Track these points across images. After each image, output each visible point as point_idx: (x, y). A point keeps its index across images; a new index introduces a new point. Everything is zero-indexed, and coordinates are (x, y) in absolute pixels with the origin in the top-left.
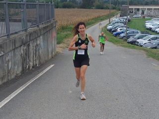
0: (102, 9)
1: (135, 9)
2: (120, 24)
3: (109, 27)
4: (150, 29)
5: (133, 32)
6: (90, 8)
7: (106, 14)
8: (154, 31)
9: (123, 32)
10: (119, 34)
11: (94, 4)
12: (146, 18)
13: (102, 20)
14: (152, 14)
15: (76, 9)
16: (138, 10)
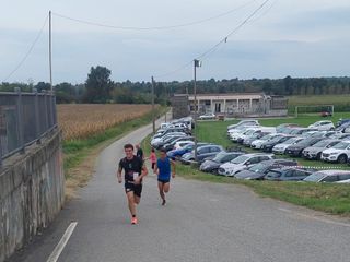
0: (131, 102)
1: (201, 101)
2: (177, 134)
3: (156, 141)
4: (241, 142)
5: (209, 150)
6: (103, 102)
7: (141, 113)
8: (249, 146)
9: (187, 151)
10: (180, 154)
11: (112, 93)
12: (226, 119)
13: (135, 126)
14: (237, 110)
15: (74, 104)
16: (208, 103)
